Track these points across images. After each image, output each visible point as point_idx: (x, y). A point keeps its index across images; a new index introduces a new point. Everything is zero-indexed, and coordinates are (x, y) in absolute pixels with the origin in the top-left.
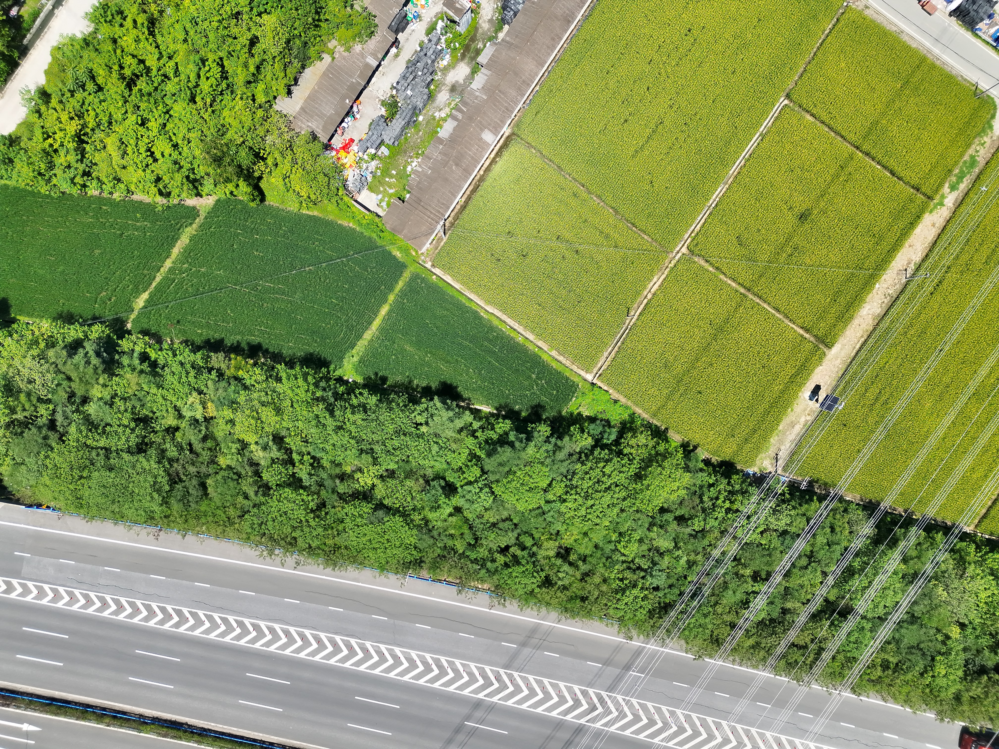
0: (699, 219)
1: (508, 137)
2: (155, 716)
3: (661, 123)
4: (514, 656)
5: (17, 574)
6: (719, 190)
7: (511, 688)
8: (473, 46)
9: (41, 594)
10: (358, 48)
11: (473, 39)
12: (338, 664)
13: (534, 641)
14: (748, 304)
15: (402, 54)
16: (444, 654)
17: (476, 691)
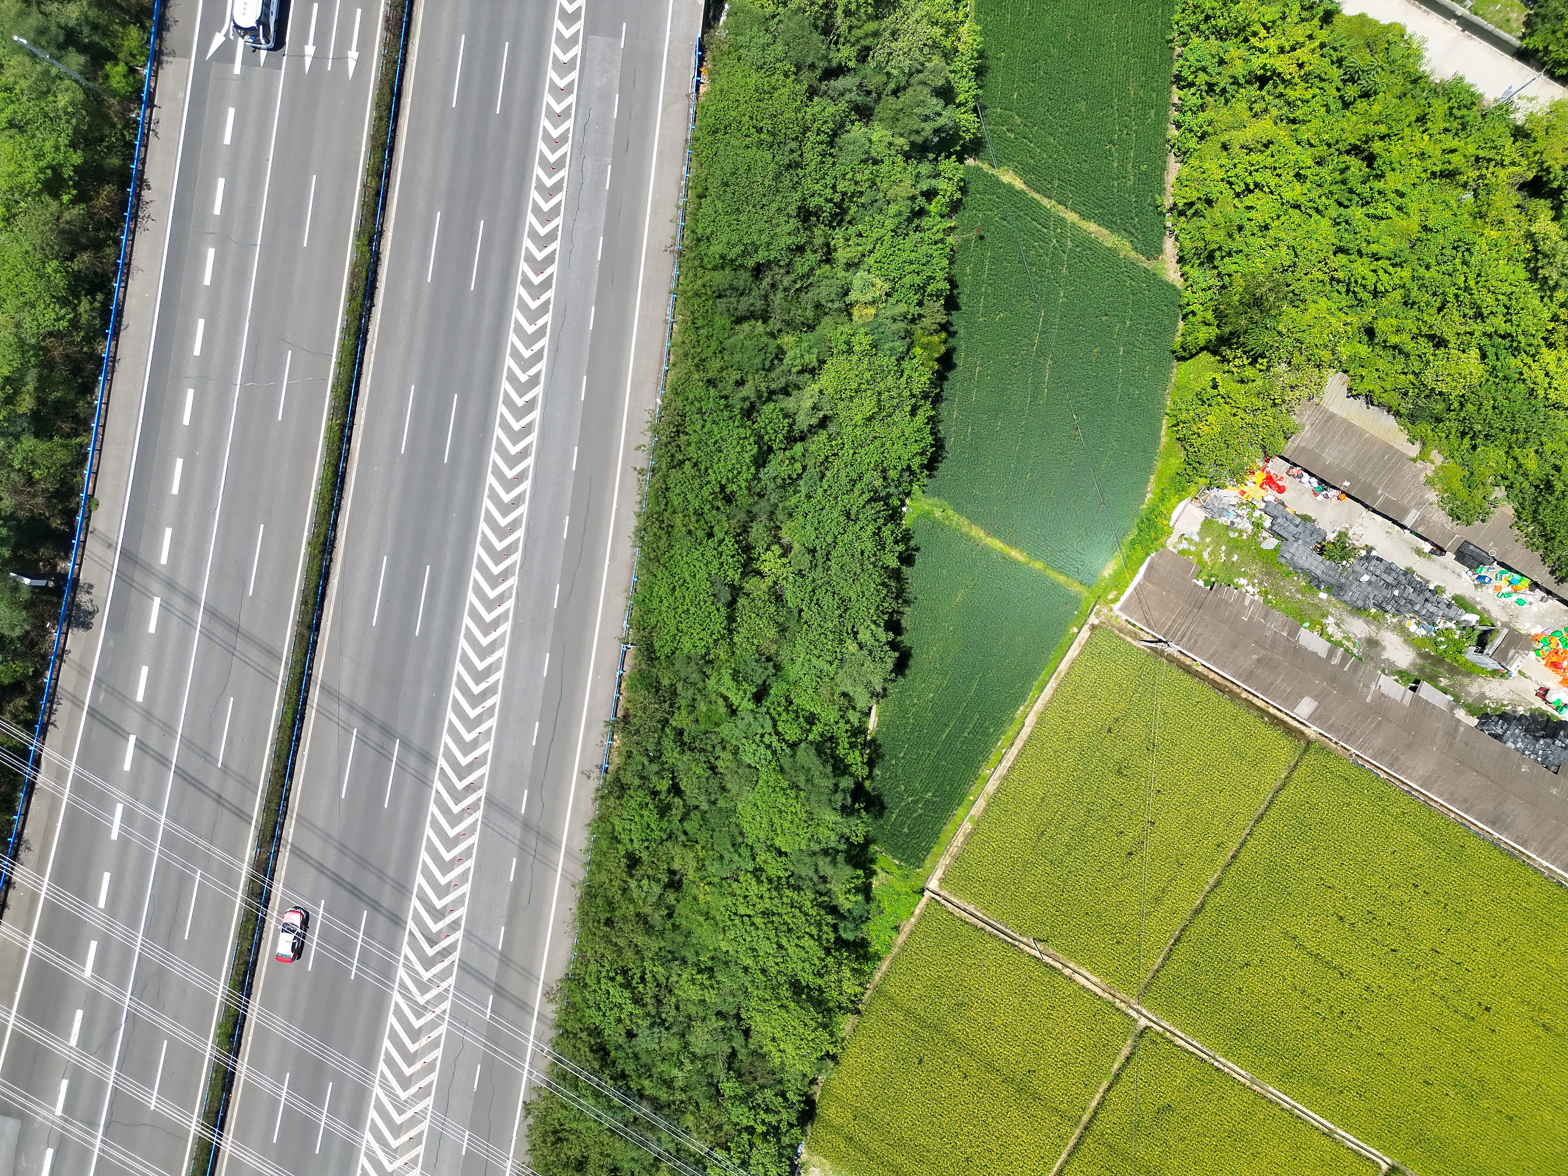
0: (1194, 1043)
1: (1302, 733)
2: (382, 256)
3: (1342, 974)
4: (508, 812)
5: (591, 28)
6: (1243, 1072)
7: (456, 809)
8: (1441, 670)
9: (564, 68)
10: (1432, 496)
11: (1453, 671)
12: (479, 535)
13: (532, 842)
14: (1065, 1128)
15: (1422, 559)
16: (504, 700)
17: (448, 755)
